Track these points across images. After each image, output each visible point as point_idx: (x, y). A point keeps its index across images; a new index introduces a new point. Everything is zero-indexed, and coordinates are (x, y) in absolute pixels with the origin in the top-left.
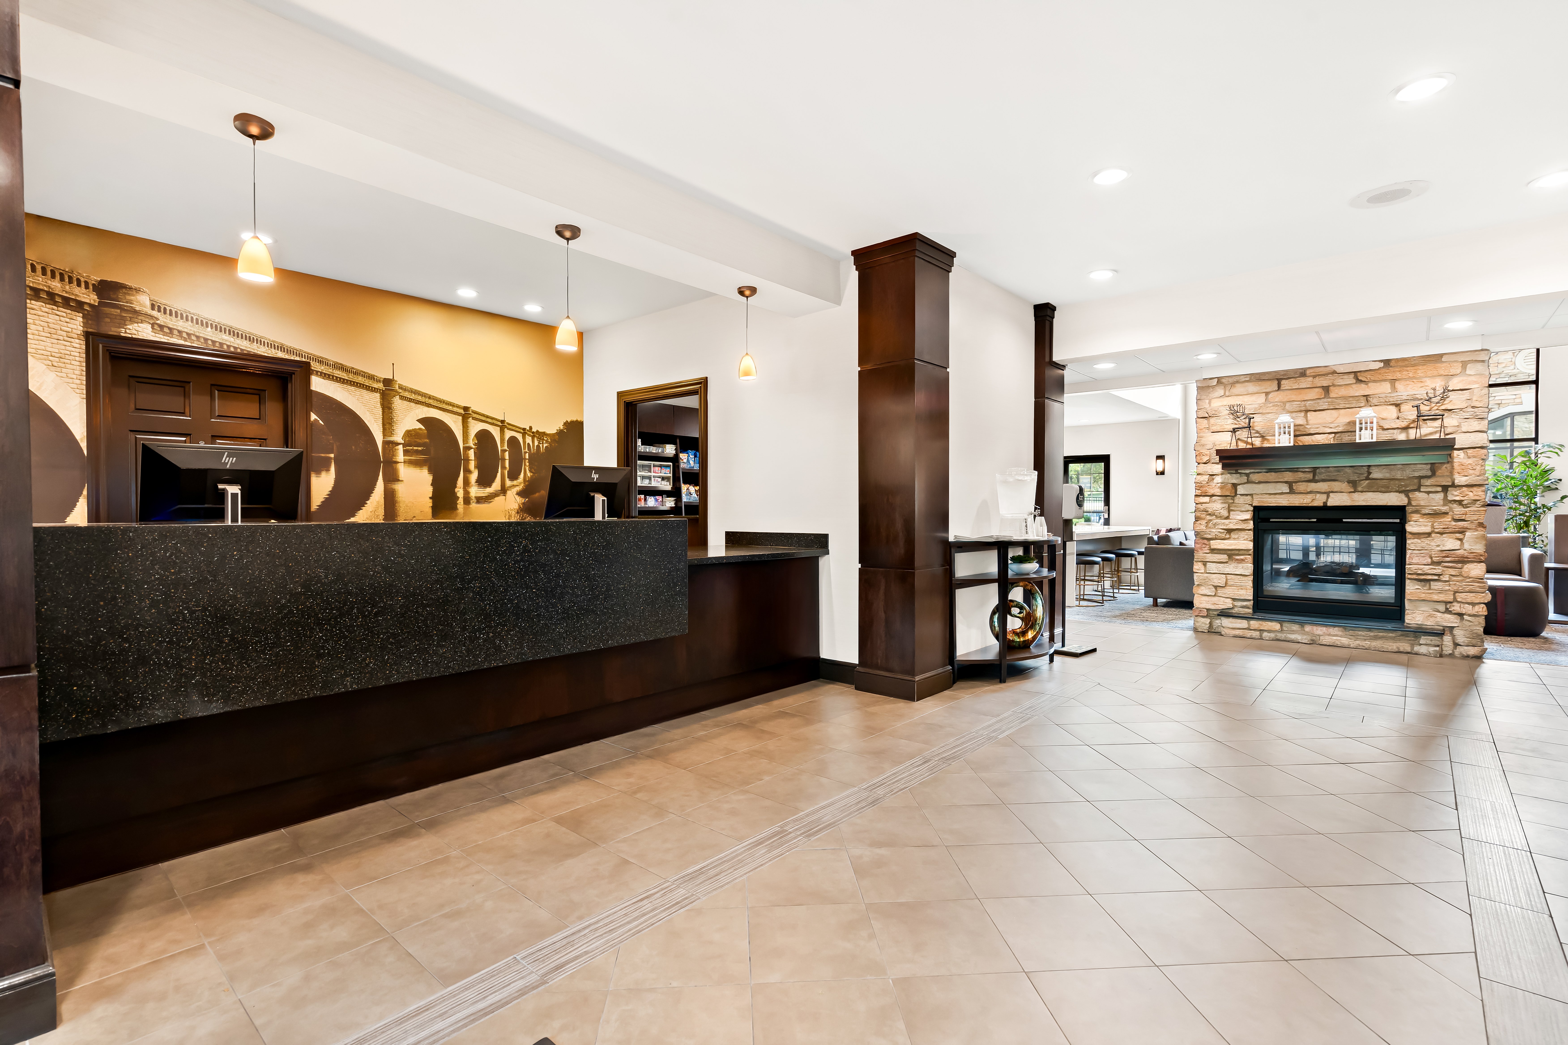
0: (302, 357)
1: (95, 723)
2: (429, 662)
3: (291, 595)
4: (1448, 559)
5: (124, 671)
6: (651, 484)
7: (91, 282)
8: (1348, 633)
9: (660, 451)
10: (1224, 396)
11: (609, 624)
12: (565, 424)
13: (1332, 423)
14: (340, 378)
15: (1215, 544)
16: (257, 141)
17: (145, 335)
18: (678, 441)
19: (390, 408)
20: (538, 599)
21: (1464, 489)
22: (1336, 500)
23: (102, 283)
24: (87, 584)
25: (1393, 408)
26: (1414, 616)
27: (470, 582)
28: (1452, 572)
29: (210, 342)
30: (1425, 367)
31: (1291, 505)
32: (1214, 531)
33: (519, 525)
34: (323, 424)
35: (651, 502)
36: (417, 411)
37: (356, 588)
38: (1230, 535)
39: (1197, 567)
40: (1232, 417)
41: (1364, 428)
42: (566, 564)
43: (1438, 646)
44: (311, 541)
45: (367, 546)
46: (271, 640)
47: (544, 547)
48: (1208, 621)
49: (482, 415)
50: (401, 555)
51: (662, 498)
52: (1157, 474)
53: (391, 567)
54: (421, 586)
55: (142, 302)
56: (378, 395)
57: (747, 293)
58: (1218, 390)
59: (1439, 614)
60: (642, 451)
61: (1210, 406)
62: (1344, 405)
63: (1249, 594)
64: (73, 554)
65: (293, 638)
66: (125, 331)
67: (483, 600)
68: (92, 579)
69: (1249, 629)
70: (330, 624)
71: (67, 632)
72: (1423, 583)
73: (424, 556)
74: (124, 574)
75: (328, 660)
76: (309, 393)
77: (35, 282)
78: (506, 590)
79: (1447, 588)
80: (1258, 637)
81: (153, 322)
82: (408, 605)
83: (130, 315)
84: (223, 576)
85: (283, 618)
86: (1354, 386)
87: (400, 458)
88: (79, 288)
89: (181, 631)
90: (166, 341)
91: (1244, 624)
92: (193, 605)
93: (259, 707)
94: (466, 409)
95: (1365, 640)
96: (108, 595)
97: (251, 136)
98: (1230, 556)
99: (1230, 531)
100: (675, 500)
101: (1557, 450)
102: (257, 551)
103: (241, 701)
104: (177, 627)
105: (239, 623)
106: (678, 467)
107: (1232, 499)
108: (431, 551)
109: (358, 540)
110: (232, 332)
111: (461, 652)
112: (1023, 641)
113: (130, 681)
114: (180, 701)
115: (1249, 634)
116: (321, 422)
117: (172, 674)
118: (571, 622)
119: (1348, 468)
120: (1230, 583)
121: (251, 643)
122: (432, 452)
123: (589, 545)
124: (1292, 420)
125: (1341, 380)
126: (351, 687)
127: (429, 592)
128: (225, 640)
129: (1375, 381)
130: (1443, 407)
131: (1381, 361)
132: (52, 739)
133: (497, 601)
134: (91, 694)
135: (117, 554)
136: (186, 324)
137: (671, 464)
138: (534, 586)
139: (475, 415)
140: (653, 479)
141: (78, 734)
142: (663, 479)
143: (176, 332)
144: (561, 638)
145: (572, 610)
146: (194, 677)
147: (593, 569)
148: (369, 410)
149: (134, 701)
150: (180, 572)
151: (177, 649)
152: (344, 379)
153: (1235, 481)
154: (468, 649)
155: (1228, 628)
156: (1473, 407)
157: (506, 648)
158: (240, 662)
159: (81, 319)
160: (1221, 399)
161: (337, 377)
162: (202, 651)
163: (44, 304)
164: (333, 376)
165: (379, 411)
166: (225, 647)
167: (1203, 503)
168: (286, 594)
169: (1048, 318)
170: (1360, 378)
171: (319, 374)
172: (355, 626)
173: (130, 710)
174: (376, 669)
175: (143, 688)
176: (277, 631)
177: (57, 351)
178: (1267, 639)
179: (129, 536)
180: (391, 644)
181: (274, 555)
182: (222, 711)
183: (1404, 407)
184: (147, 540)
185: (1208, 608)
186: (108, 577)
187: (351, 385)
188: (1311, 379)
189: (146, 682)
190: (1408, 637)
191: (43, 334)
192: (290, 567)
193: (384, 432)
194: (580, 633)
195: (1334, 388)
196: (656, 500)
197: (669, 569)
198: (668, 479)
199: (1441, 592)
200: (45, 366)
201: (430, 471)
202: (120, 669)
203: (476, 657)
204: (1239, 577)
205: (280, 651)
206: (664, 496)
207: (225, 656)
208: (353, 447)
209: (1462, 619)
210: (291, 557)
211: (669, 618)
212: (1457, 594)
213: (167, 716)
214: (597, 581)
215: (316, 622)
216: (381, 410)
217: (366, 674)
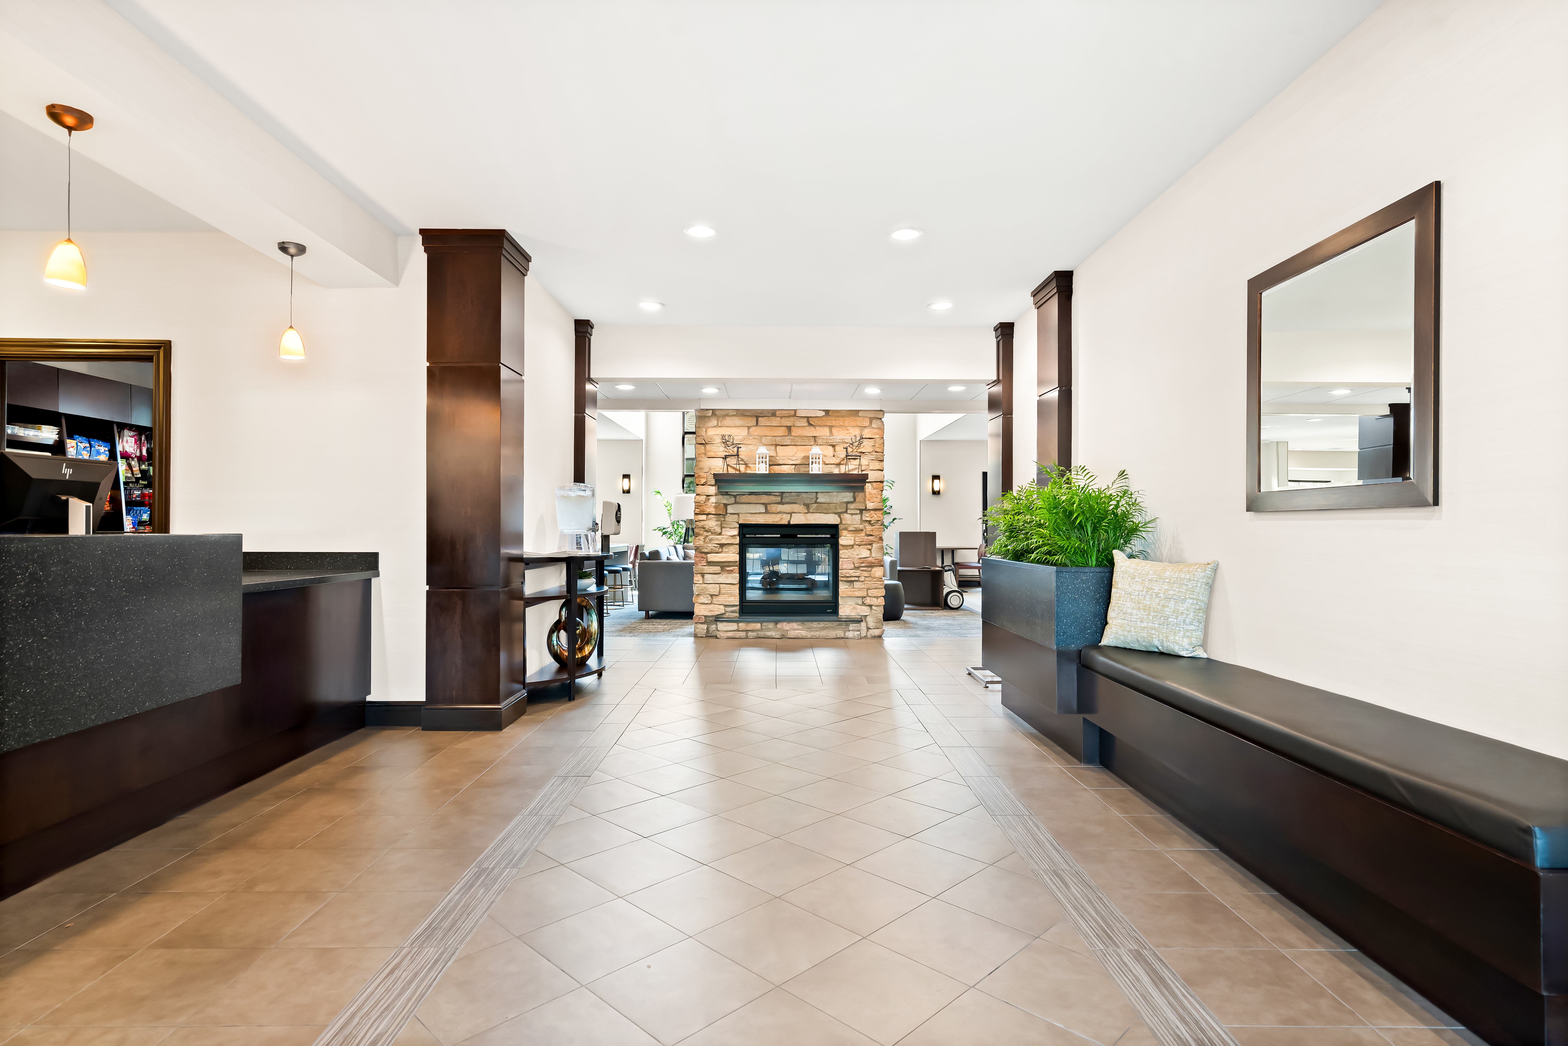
4: (863, 565)
8: (805, 627)
9: (31, 434)
10: (717, 426)
13: (793, 456)
15: (712, 557)
18: (63, 421)
21: (872, 512)
22: (798, 519)
25: (831, 448)
26: (846, 609)
28: (866, 574)
30: (849, 419)
31: (766, 523)
32: (710, 545)
38: (722, 549)
39: (697, 578)
40: (722, 444)
41: (814, 462)
43: (859, 631)
47: (60, 574)
48: (705, 626)
52: (624, 492)
57: (292, 250)
58: (713, 420)
59: (859, 607)
61: (706, 434)
62: (800, 443)
63: (736, 600)
69: (738, 630)
72: (849, 584)
79: (863, 586)
80: (745, 637)
86: (807, 428)
91: (734, 626)
95: (817, 631)
98: (723, 568)
99: (722, 545)
101: (891, 485)
107: (723, 517)
112: (581, 657)
115: (738, 634)
118: (96, 681)
119: (804, 494)
120: (723, 591)
124: (768, 452)
125: (798, 423)
129: (820, 426)
130: (859, 450)
131: (824, 411)
138: (45, 631)
144: (83, 705)
145: (97, 662)
147: (127, 603)
153: (725, 502)
155: (723, 631)
156: (876, 452)
160: (715, 429)
167: (701, 521)
169: (588, 335)
170: (811, 423)
178: (751, 637)
183: (837, 448)
185: (705, 615)
188: (779, 419)
190: (842, 625)
194: (108, 695)
195: (795, 428)
199: (860, 589)
204: (729, 586)
209: (871, 609)
211: (220, 664)
212: (869, 591)
214: (132, 620)
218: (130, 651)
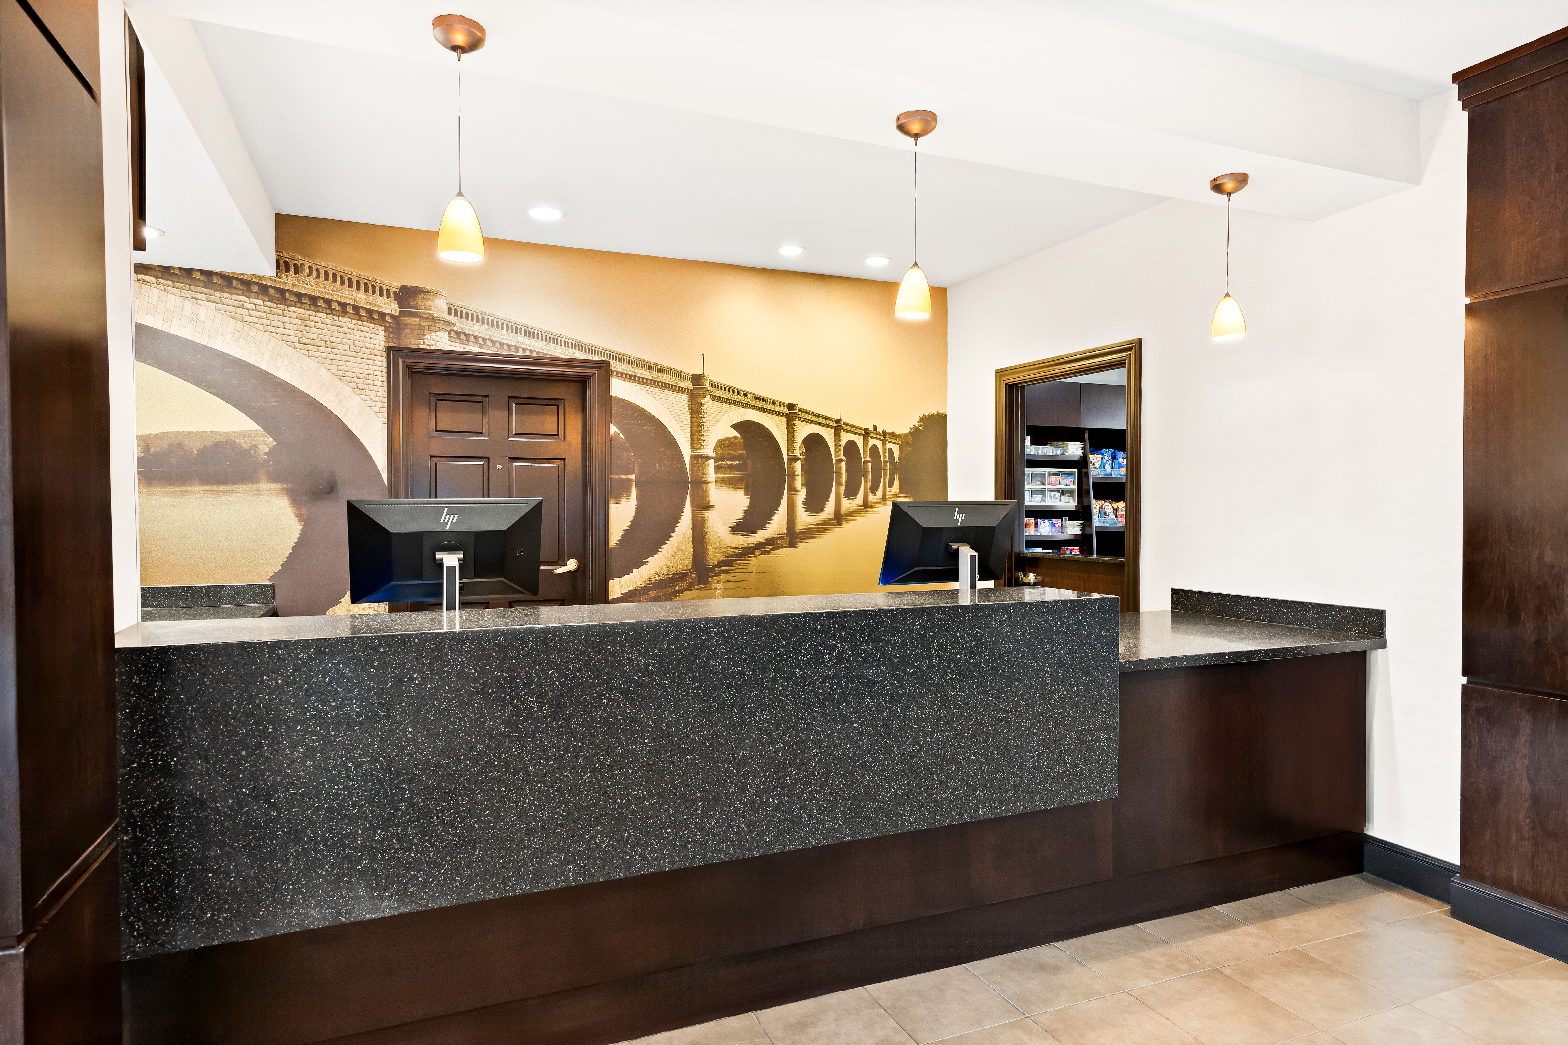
0: (601, 356)
1: (235, 925)
2: (690, 843)
3: (492, 738)
5: (271, 849)
6: (1045, 501)
7: (392, 290)
9: (1059, 452)
11: (979, 780)
12: (921, 419)
14: (643, 378)
16: (462, 55)
17: (442, 344)
18: (1087, 435)
19: (699, 413)
20: (861, 739)
23: (403, 289)
24: (226, 726)
27: (753, 713)
29: (505, 347)
33: (832, 618)
34: (623, 437)
35: (1045, 529)
36: (731, 414)
37: (583, 726)
42: (908, 680)
44: (519, 654)
45: (599, 660)
46: (463, 806)
47: (872, 653)
49: (811, 415)
50: (648, 671)
51: (1062, 521)
53: (634, 693)
54: (678, 720)
55: (438, 307)
56: (685, 397)
57: (1229, 186)
60: (1032, 453)
64: (208, 682)
65: (493, 805)
66: (424, 342)
67: (772, 743)
68: (232, 719)
70: (544, 782)
71: (201, 795)
73: (683, 673)
74: (271, 710)
75: (541, 837)
76: (607, 399)
77: (343, 296)
78: (810, 725)
81: (450, 328)
82: (658, 751)
83: (429, 324)
84: (399, 711)
85: (479, 774)
87: (710, 476)
88: (381, 298)
89: (344, 793)
90: (462, 350)
92: (359, 754)
93: (446, 908)
94: (791, 407)
96: (251, 741)
97: (455, 48)
100: (1082, 524)
102: (445, 672)
103: (422, 899)
104: (339, 788)
105: (420, 780)
106: (1087, 474)
108: (693, 664)
109: (585, 650)
110: (529, 333)
111: (738, 827)
113: (279, 865)
114: (342, 897)
116: (621, 435)
117: (331, 856)
118: (916, 778)
121: (436, 810)
122: (749, 467)
123: (947, 646)
126: (575, 880)
127: (690, 730)
128: (402, 806)
132: (182, 947)
133: (796, 743)
134: (230, 884)
135: (262, 681)
136: (482, 328)
137: (1076, 470)
138: (855, 717)
139: (802, 415)
140: (1047, 494)
141: (213, 940)
142: (1063, 493)
143: (472, 338)
144: (899, 804)
145: (917, 757)
146: (359, 860)
147: (954, 688)
148: (675, 416)
149: (283, 895)
150: (342, 705)
151: (337, 819)
152: (647, 380)
154: (750, 821)
157: (810, 821)
158: (420, 839)
159: (383, 333)
161: (639, 377)
162: (371, 824)
163: (350, 320)
164: (635, 376)
165: (687, 416)
166: (401, 818)
168: (484, 736)
171: (620, 375)
172: (581, 785)
173: (279, 909)
174: (611, 852)
175: (294, 876)
176: (471, 793)
177: (361, 371)
179: (278, 655)
180: (633, 812)
181: (468, 677)
182: (396, 913)
184: (300, 659)
186: (252, 714)
187: (655, 386)
189: (299, 868)
191: (349, 353)
192: (489, 695)
193: (692, 444)
194: (930, 796)
196: (1053, 525)
197: (1085, 685)
198: (1070, 493)
200: (351, 390)
201: (747, 492)
202: (266, 848)
203: (761, 834)
205: (476, 822)
206: (1064, 518)
207: (402, 831)
208: (657, 465)
210: (491, 679)
211: (1085, 769)
213: (324, 919)
214: (960, 707)
215: (525, 779)
216: (689, 416)
217: (597, 860)
218: (958, 745)
